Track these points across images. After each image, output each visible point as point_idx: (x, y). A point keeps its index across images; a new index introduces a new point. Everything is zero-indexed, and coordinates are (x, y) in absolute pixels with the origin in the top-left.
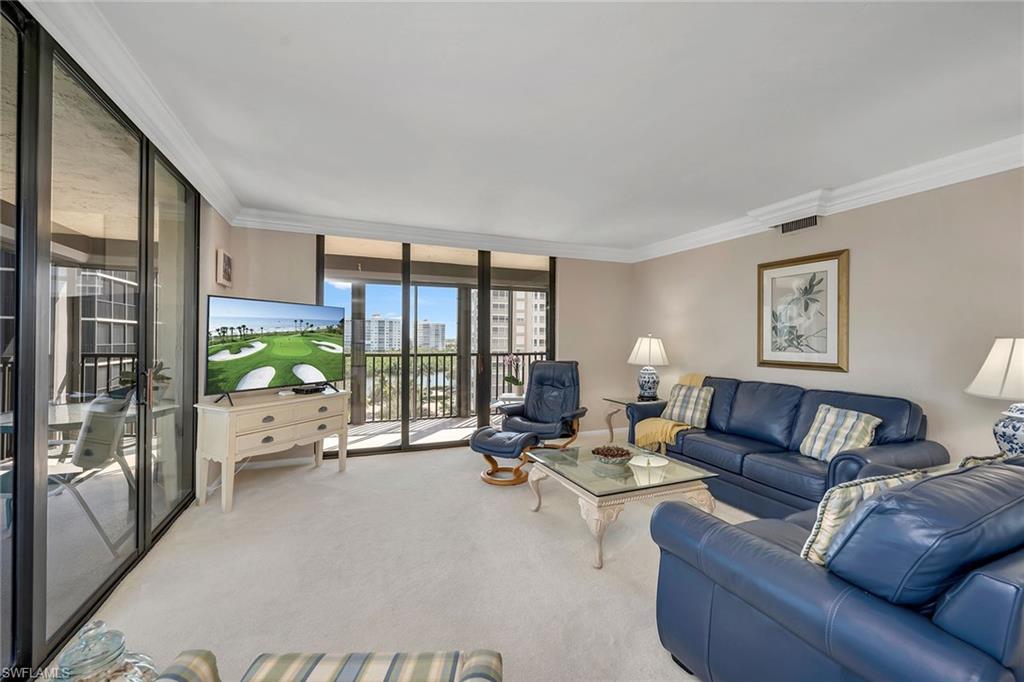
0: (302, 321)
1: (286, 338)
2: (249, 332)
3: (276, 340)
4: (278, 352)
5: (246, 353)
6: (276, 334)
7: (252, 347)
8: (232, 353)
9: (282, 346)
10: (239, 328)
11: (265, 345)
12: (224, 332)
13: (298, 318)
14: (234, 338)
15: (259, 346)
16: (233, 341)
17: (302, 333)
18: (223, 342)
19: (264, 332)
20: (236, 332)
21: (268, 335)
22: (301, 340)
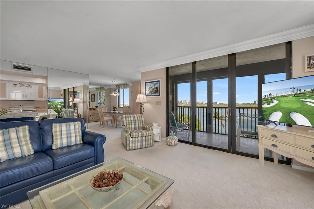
0: (294, 88)
1: (287, 98)
2: (272, 96)
3: (282, 99)
4: (283, 105)
5: (272, 105)
6: (282, 96)
7: (273, 102)
8: (268, 105)
9: (285, 102)
10: (269, 95)
11: (278, 101)
12: (265, 97)
13: (292, 87)
14: (268, 99)
15: (276, 102)
16: (268, 100)
17: (295, 95)
18: (265, 100)
19: (278, 96)
20: (269, 96)
21: (279, 97)
22: (294, 99)
